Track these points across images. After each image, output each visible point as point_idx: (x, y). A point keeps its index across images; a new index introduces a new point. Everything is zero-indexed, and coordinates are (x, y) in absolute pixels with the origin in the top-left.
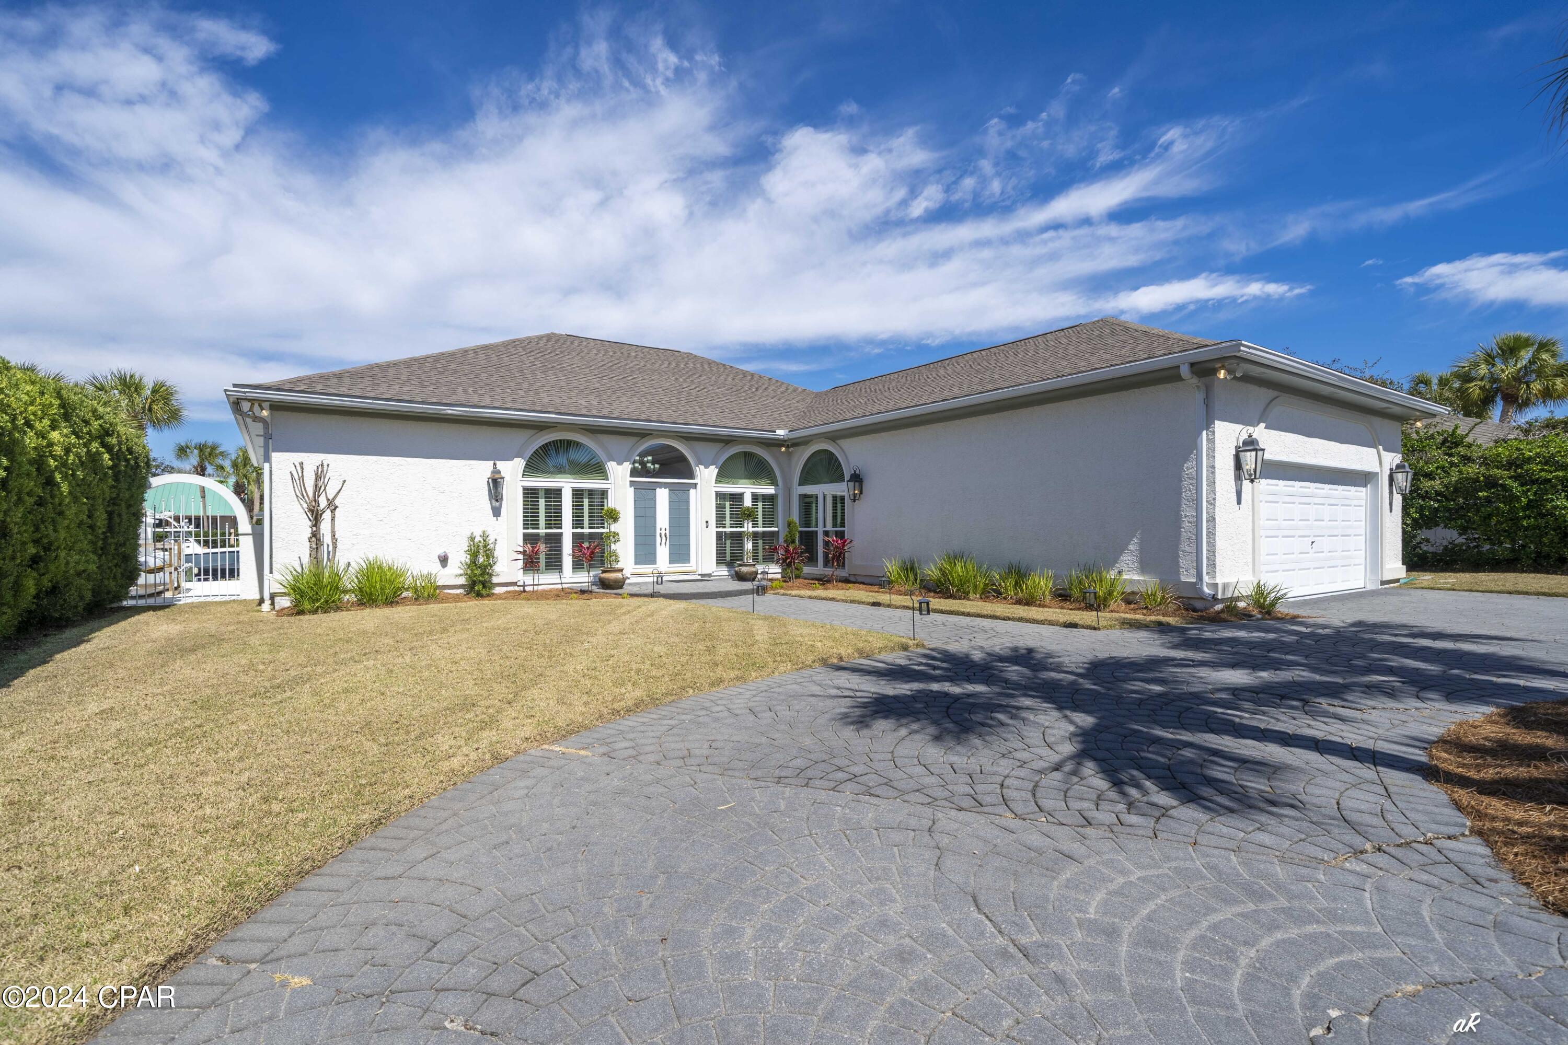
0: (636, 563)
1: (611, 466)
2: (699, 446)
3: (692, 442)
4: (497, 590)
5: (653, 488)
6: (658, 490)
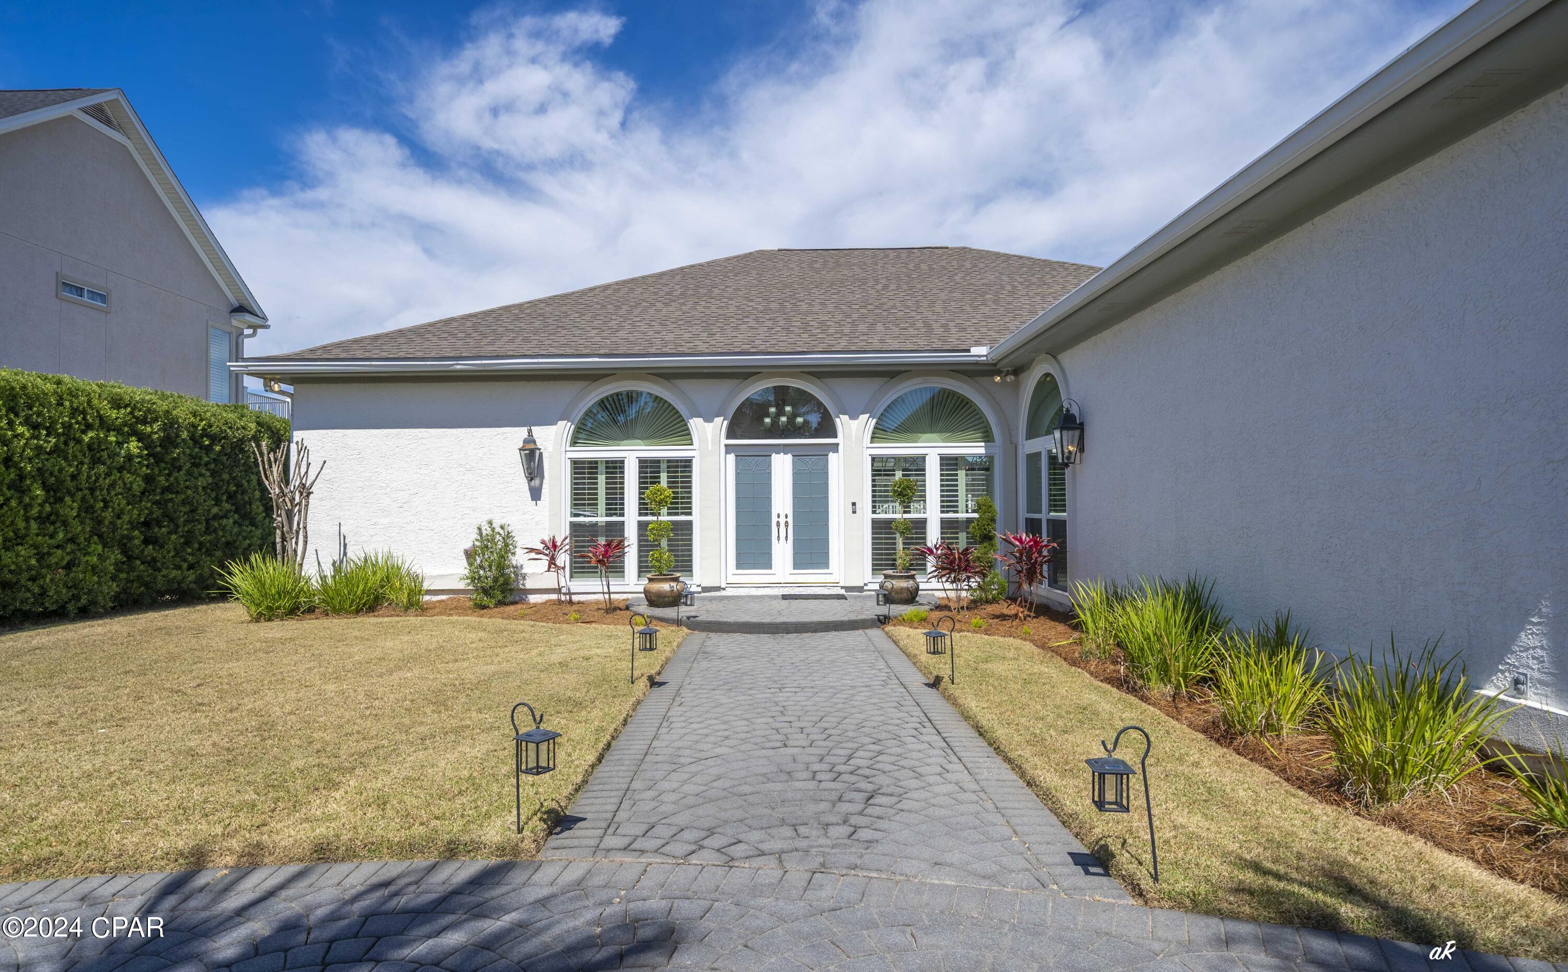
0: (739, 565)
1: (696, 424)
2: (843, 386)
3: (829, 381)
5: (765, 454)
6: (774, 456)
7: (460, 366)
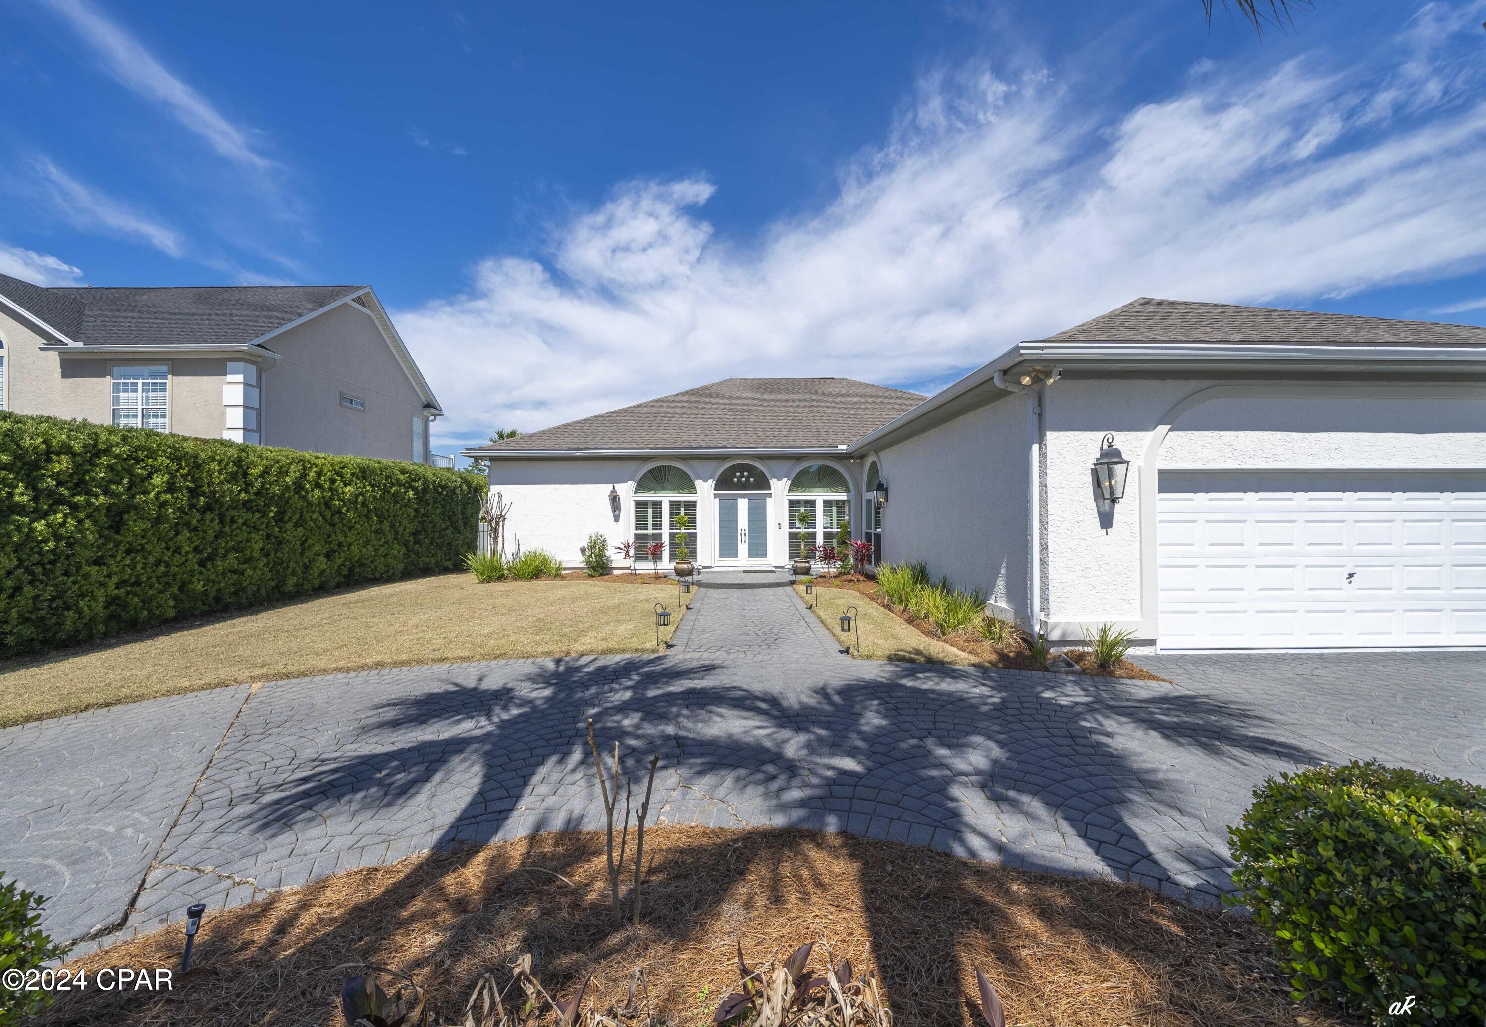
0: (721, 556)
1: (699, 483)
2: (774, 464)
3: (767, 461)
4: (616, 572)
5: (734, 498)
6: (739, 500)
7: (579, 453)
